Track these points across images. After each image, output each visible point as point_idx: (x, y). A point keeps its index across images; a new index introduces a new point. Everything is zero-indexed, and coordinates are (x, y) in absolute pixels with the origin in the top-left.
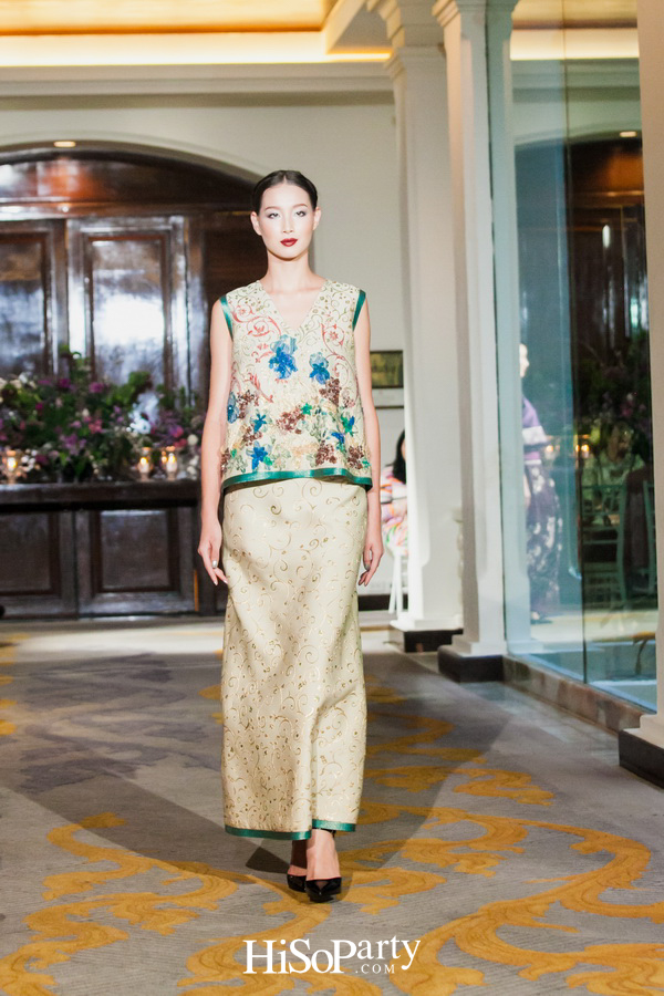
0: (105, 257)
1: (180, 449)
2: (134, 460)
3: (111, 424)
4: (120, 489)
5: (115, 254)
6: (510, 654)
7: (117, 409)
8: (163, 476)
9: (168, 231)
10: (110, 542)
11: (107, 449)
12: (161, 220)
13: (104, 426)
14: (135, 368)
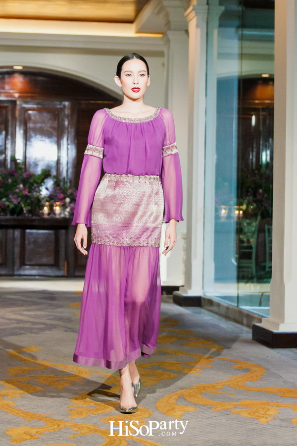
0: (33, 118)
1: (62, 204)
2: (41, 208)
3: (33, 191)
4: (34, 220)
5: (37, 117)
6: (205, 295)
7: (35, 185)
8: (54, 216)
9: (61, 108)
10: (29, 244)
11: (30, 202)
12: (58, 103)
13: (29, 192)
14: (44, 167)
